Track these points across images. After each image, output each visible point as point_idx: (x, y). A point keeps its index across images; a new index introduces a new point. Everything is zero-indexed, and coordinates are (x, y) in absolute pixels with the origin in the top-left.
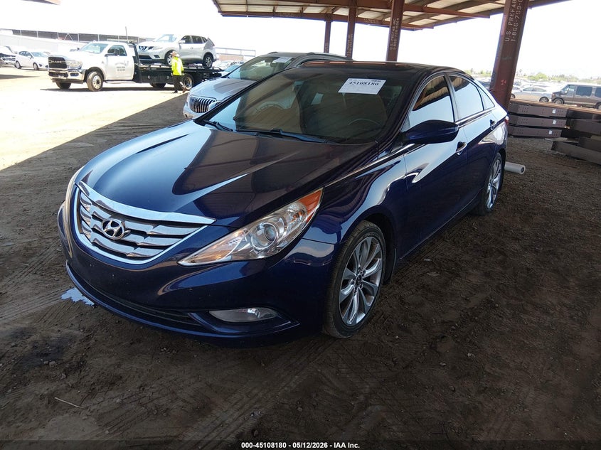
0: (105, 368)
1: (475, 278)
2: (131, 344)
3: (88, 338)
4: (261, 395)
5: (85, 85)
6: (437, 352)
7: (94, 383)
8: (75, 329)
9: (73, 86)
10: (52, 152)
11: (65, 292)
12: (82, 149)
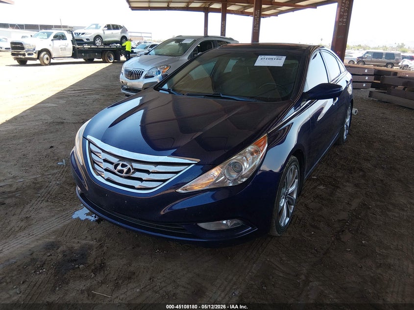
0: (121, 267)
1: (350, 189)
2: (133, 248)
3: (101, 246)
4: (234, 279)
5: (38, 62)
6: (342, 242)
7: (117, 279)
8: (90, 240)
9: (29, 62)
10: (30, 111)
11: (73, 213)
12: (51, 108)
